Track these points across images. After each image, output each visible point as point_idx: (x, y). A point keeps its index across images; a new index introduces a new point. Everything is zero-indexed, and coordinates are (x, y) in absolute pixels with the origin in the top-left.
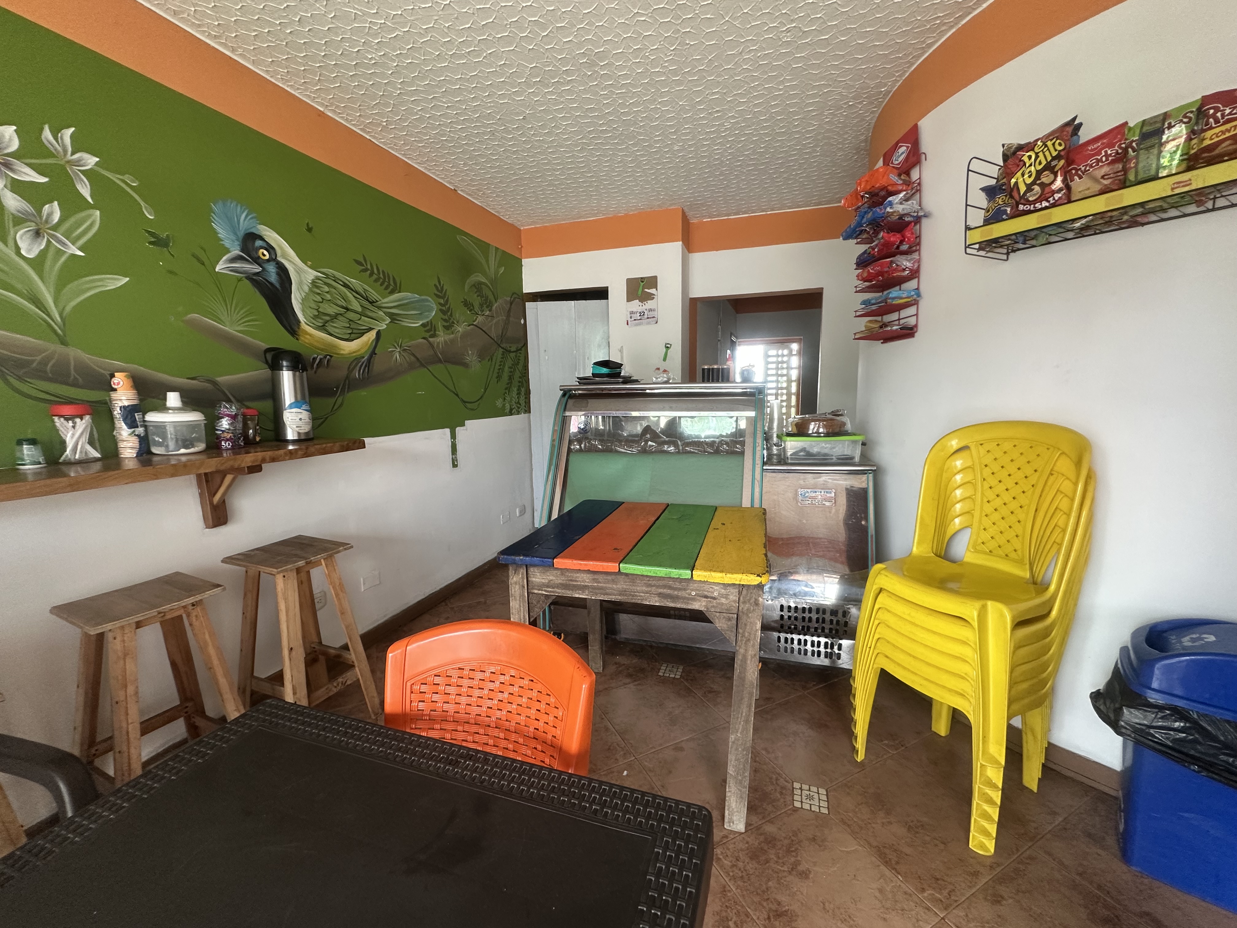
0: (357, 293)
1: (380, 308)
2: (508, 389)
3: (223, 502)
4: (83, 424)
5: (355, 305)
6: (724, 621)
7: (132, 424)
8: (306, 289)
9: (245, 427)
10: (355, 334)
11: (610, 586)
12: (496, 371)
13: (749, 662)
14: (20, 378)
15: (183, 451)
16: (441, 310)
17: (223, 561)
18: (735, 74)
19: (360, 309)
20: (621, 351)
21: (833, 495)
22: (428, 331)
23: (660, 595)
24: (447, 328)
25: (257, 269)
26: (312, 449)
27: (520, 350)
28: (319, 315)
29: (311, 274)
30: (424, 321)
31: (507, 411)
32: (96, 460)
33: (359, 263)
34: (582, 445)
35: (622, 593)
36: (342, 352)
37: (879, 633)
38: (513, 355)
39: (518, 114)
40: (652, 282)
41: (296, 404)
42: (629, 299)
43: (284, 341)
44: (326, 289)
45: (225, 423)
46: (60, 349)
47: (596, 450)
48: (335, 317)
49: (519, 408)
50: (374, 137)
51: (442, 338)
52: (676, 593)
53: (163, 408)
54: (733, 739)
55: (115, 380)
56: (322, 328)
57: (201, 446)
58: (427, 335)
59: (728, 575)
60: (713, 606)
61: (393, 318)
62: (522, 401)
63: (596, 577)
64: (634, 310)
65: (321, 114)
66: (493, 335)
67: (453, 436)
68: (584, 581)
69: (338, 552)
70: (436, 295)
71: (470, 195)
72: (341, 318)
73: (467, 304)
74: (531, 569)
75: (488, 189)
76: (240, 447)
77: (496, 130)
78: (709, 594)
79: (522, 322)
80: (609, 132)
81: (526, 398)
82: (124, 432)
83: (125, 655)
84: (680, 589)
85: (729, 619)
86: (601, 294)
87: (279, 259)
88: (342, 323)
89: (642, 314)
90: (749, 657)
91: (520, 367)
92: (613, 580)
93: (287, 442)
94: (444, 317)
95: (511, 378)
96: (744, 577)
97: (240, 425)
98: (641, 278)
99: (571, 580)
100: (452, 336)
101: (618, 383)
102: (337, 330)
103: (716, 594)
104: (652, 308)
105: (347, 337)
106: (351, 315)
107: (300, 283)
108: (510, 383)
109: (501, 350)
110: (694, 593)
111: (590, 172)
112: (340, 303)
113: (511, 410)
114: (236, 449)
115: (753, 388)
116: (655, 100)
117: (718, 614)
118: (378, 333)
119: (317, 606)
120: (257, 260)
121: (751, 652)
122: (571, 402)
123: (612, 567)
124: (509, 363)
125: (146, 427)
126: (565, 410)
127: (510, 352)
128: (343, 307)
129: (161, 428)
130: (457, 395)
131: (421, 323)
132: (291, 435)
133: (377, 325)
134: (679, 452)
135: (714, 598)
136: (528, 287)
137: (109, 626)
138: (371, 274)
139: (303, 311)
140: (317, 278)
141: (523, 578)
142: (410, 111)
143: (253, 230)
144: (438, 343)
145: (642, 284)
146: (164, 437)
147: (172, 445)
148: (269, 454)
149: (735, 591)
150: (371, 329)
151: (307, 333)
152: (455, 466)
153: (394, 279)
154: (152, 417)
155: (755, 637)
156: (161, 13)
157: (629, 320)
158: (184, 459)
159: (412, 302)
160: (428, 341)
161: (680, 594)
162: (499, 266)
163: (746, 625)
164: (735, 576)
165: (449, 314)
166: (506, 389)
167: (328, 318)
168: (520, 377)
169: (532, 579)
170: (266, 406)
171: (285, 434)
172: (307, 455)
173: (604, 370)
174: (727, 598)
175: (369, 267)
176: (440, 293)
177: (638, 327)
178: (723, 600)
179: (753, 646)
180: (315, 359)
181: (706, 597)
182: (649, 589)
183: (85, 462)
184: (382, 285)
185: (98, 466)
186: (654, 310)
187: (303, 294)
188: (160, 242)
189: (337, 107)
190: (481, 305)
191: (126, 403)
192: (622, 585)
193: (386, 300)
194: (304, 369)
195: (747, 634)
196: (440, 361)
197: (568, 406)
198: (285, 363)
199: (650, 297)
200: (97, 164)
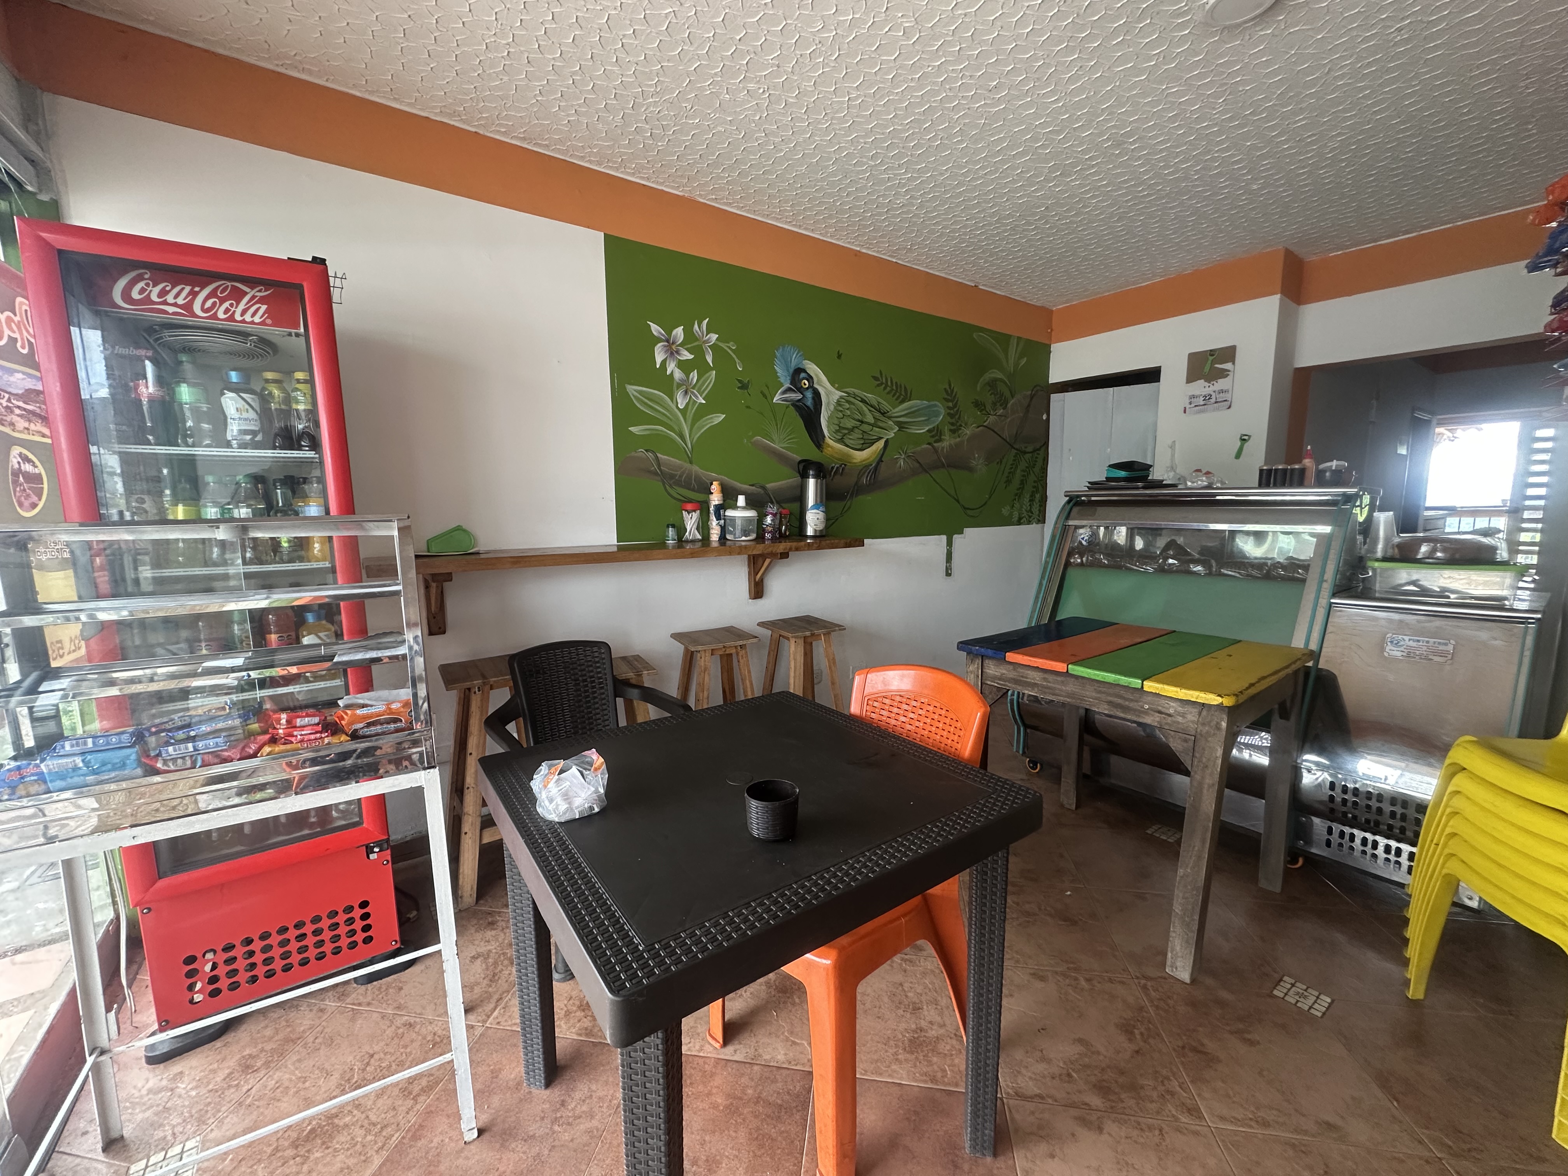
0: (872, 406)
1: (890, 418)
2: (1019, 496)
3: (762, 580)
4: (695, 515)
5: (870, 418)
6: (1179, 742)
7: (718, 518)
8: (832, 408)
9: (781, 524)
10: (867, 444)
11: (1059, 687)
12: (1006, 474)
13: (1205, 791)
14: (671, 486)
15: (744, 538)
16: (949, 414)
17: (758, 625)
18: (1326, 94)
19: (872, 421)
20: (1172, 447)
21: (1450, 648)
22: (933, 436)
23: (1110, 703)
24: (953, 431)
25: (799, 396)
26: (823, 543)
27: (1039, 450)
28: (840, 429)
29: (837, 394)
30: (931, 427)
31: (1015, 519)
32: (699, 540)
33: (876, 378)
34: (1084, 559)
35: (1070, 695)
36: (855, 461)
37: (1452, 827)
38: (1028, 456)
39: (1039, 207)
40: (1229, 354)
41: (815, 506)
42: (1190, 379)
43: (812, 453)
44: (847, 406)
45: (769, 520)
46: (687, 465)
47: (1099, 565)
48: (852, 430)
49: (1030, 517)
50: (899, 259)
51: (948, 441)
52: (1127, 703)
53: (735, 507)
54: (1182, 874)
55: (713, 487)
56: (841, 441)
57: (753, 536)
58: (932, 440)
59: (1183, 691)
60: (1167, 724)
61: (901, 426)
62: (1036, 510)
63: (1046, 676)
64: (1197, 393)
65: (857, 254)
66: (1006, 435)
67: (950, 543)
68: (1034, 679)
69: (835, 631)
70: (945, 399)
71: (993, 287)
72: (856, 430)
73: (978, 405)
74: (987, 661)
75: (1012, 278)
76: (777, 538)
77: (1016, 226)
78: (1163, 710)
79: (1045, 417)
80: (1151, 195)
81: (1040, 506)
82: (714, 523)
83: (705, 670)
84: (1132, 700)
85: (1186, 741)
86: (1151, 376)
87: (816, 386)
88: (857, 434)
89: (1207, 398)
90: (1206, 786)
91: (1037, 469)
92: (1063, 682)
93: (807, 537)
94: (951, 421)
95: (1022, 483)
96: (1202, 695)
97: (777, 522)
98: (1211, 351)
99: (1022, 677)
100: (958, 439)
101: (1137, 488)
102: (851, 442)
103: (1171, 711)
104: (1225, 388)
105: (859, 447)
106: (866, 427)
107: (828, 404)
108: (1022, 488)
109: (1014, 451)
110: (1147, 707)
111: (1134, 238)
112: (857, 417)
113: (1020, 519)
114: (773, 540)
115: (1338, 495)
116: (1210, 151)
117: (1172, 733)
118: (887, 442)
119: (816, 681)
120: (800, 390)
121: (1208, 781)
122: (1075, 510)
123: (1060, 667)
124: (1023, 465)
125: (725, 519)
126: (1068, 518)
127: (1025, 453)
128: (859, 421)
129: (733, 519)
130: (958, 501)
131: (927, 428)
132: (810, 532)
133: (886, 434)
134: (1210, 574)
135: (1170, 715)
136: (1056, 376)
137: (700, 648)
138: (885, 388)
139: (828, 427)
140: (841, 397)
141: (978, 668)
142: (932, 232)
143: (800, 366)
144: (943, 448)
145: (1211, 358)
146: (734, 527)
147: (738, 533)
148: (794, 544)
149: (1195, 711)
150: (881, 438)
151: (829, 446)
152: (948, 574)
153: (905, 388)
154: (730, 513)
155: (1214, 765)
156: (760, 219)
157: (1188, 406)
158: (743, 544)
159: (922, 409)
160: (933, 446)
161: (1131, 705)
162: (1021, 357)
163: (1204, 749)
164: (1191, 692)
165: (957, 417)
166: (1016, 495)
167: (846, 432)
168: (1035, 482)
169: (987, 670)
170: (795, 506)
171: (806, 531)
172: (819, 548)
173: (1122, 474)
174: (1184, 717)
175: (884, 381)
176: (950, 397)
177: (1203, 415)
178: (1180, 719)
179: (1211, 774)
180: (833, 468)
181: (1160, 712)
182: (1099, 695)
183: (693, 541)
184: (894, 396)
185: (700, 544)
186: (1227, 391)
187: (830, 413)
188: (744, 386)
189: (871, 244)
190: (994, 404)
191: (717, 503)
192: (1071, 687)
193: (897, 410)
194: (824, 477)
195: (1204, 760)
196: (943, 466)
197: (1072, 514)
198: (811, 472)
199: (1223, 374)
200: (717, 339)
